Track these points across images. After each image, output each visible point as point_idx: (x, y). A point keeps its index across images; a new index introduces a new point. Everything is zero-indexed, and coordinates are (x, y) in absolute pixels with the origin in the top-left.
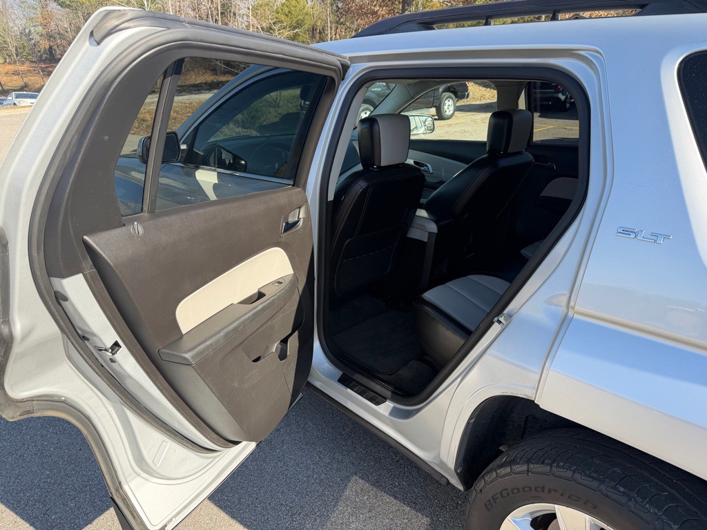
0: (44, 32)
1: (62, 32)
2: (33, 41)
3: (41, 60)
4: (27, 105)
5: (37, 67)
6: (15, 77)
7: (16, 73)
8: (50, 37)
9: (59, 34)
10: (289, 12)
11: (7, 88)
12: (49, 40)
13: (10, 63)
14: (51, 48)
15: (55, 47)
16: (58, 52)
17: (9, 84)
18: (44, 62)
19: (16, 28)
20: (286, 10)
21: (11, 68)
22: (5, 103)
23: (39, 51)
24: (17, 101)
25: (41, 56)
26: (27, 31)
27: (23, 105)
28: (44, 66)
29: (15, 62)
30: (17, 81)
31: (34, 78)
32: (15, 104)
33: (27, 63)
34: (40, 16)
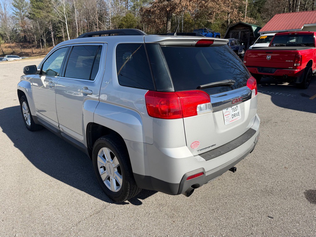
0: (22, 29)
1: (29, 29)
2: (17, 34)
3: (20, 41)
4: (12, 60)
5: (18, 45)
6: (10, 49)
7: (10, 47)
8: (24, 31)
9: (29, 30)
10: (127, 20)
11: (5, 53)
12: (24, 33)
13: (7, 43)
14: (25, 36)
15: (27, 36)
16: (28, 38)
17: (6, 52)
18: (22, 42)
19: (10, 28)
20: (126, 20)
21: (8, 45)
22: (3, 60)
23: (20, 38)
24: (8, 59)
25: (21, 40)
26: (15, 29)
27: (10, 60)
28: (22, 44)
29: (9, 43)
30: (10, 50)
31: (18, 49)
32: (7, 60)
33: (15, 43)
34: (21, 22)
